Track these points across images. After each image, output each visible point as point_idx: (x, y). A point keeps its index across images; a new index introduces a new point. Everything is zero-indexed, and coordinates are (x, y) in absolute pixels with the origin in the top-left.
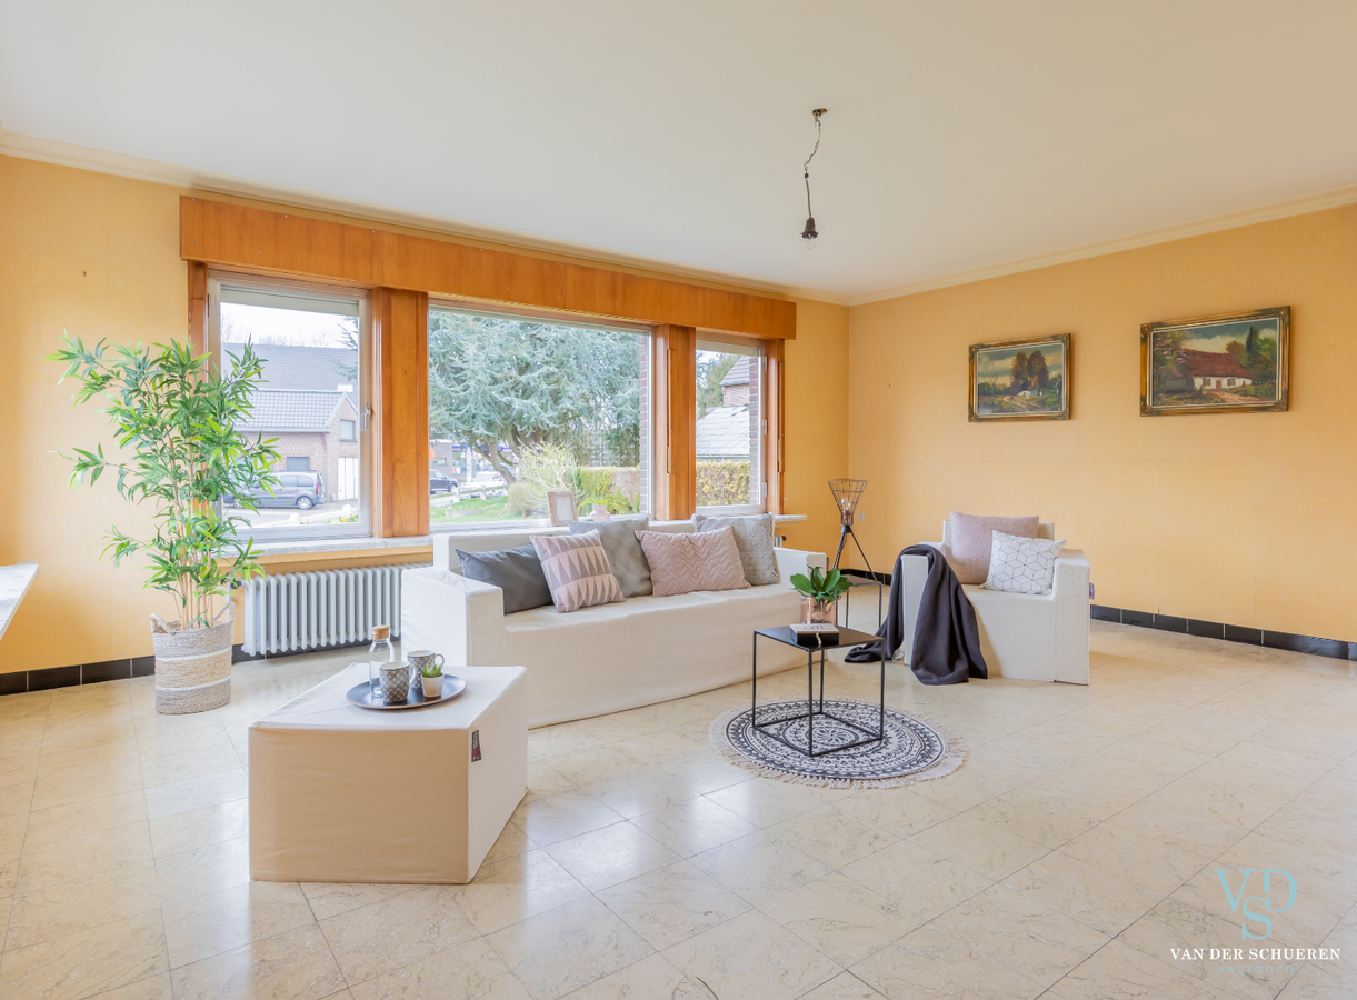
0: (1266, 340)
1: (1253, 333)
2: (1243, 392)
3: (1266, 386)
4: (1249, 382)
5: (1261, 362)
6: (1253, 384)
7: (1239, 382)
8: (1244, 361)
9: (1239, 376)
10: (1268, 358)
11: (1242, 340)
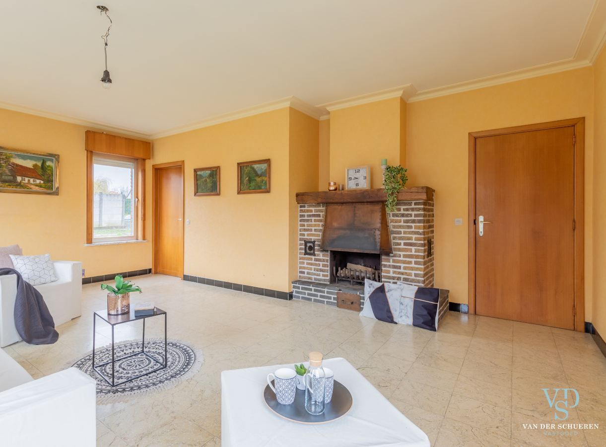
0: (49, 166)
1: (44, 163)
2: (40, 186)
3: (49, 184)
4: (42, 182)
5: (47, 175)
6: (44, 183)
7: (38, 181)
8: (40, 173)
9: (38, 179)
10: (50, 173)
11: (40, 164)
